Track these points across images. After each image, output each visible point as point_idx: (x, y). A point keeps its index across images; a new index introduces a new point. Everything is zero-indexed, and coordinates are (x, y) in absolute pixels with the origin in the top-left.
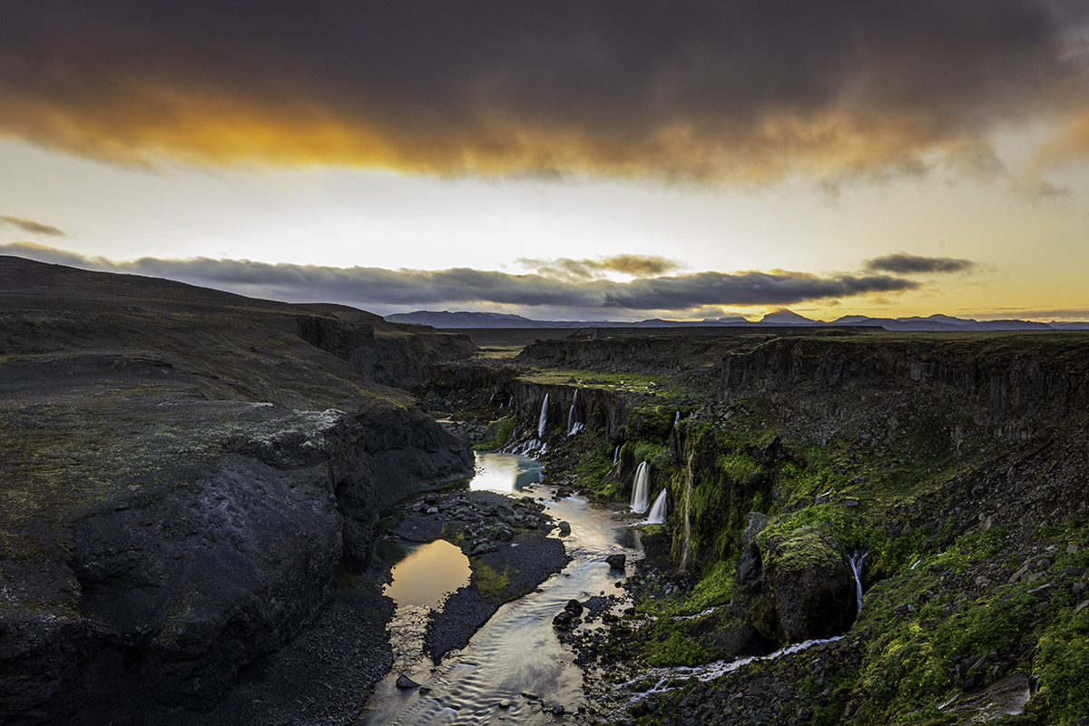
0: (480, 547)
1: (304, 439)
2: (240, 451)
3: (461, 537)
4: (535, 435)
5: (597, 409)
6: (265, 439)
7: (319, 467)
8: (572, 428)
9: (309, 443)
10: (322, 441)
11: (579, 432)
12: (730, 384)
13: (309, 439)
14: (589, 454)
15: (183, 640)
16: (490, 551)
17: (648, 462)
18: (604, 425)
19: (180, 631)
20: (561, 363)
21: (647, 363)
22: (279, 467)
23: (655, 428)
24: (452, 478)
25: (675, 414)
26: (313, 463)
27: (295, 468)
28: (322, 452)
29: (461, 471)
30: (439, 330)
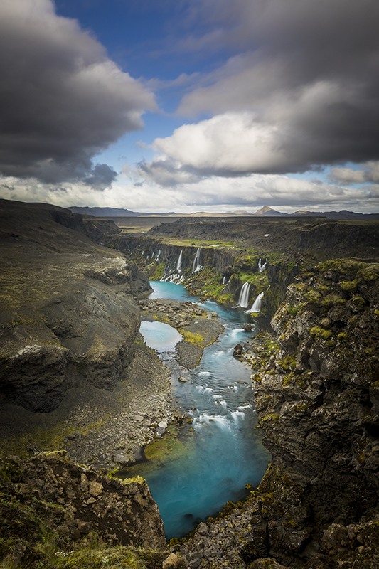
0: (181, 324)
1: (118, 271)
2: (91, 277)
3: (167, 319)
4: (176, 272)
5: (210, 258)
6: (101, 271)
7: (126, 284)
8: (195, 269)
9: (121, 273)
10: (126, 272)
11: (200, 270)
12: (301, 245)
13: (120, 271)
14: (209, 281)
15: (105, 359)
16: (186, 325)
17: (249, 283)
18: (215, 266)
19: (103, 355)
20: (178, 235)
21: (226, 235)
22: (109, 284)
23: (249, 267)
24: (144, 293)
25: (259, 260)
26: (123, 283)
27: (115, 285)
28: (127, 277)
29: (148, 290)
30: (98, 218)
